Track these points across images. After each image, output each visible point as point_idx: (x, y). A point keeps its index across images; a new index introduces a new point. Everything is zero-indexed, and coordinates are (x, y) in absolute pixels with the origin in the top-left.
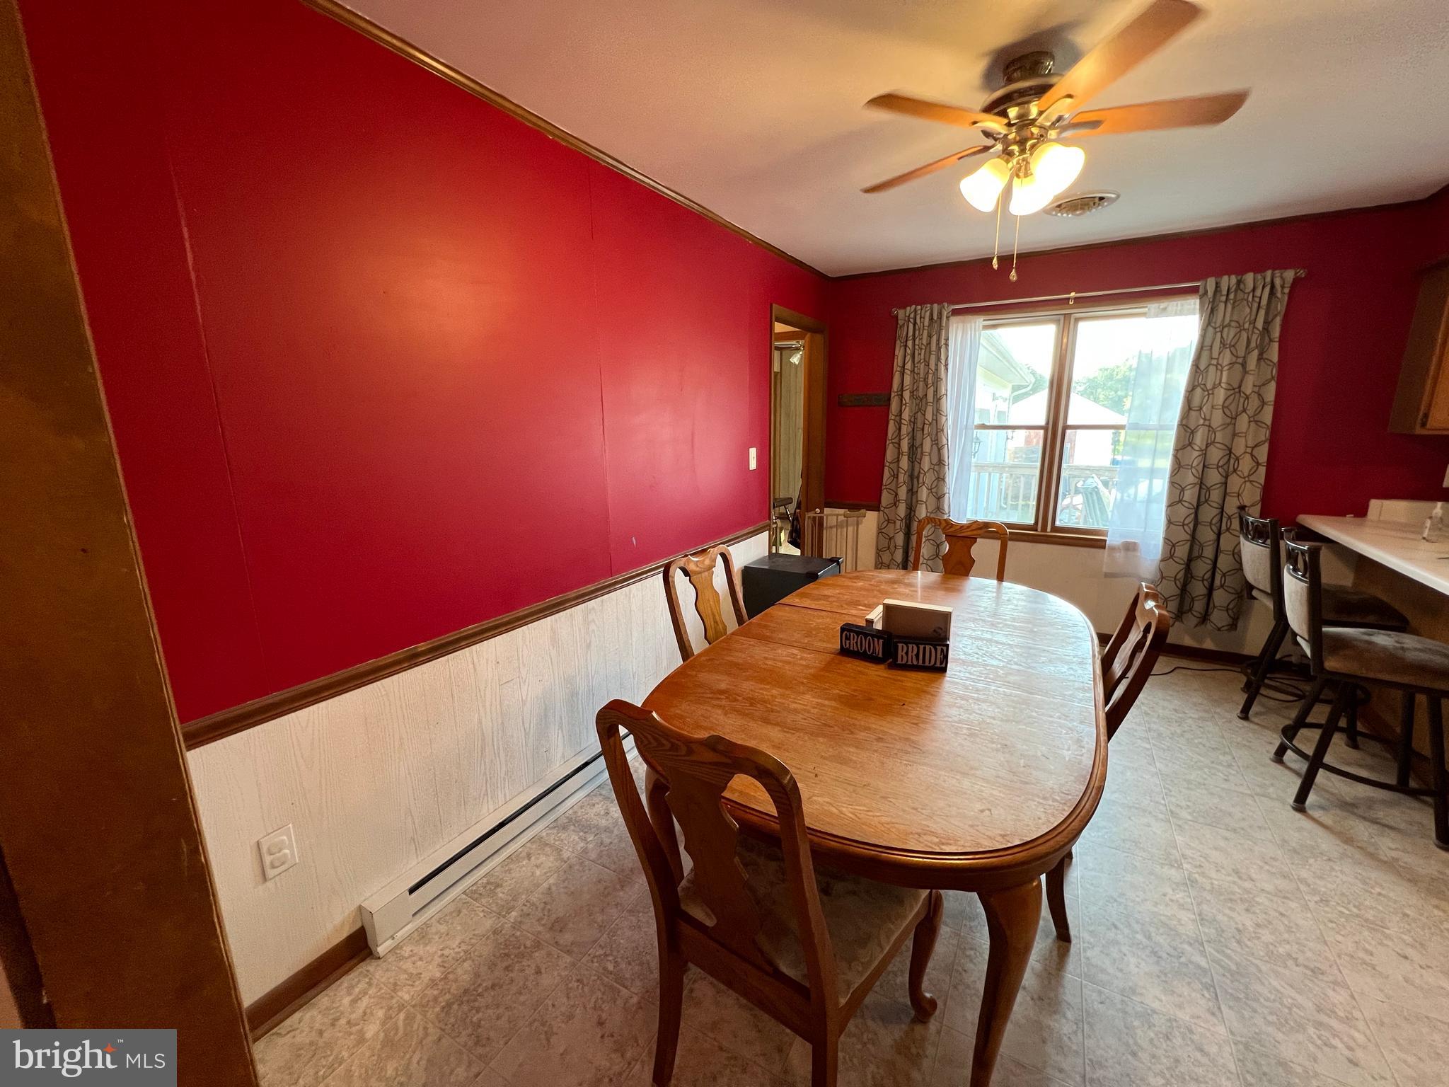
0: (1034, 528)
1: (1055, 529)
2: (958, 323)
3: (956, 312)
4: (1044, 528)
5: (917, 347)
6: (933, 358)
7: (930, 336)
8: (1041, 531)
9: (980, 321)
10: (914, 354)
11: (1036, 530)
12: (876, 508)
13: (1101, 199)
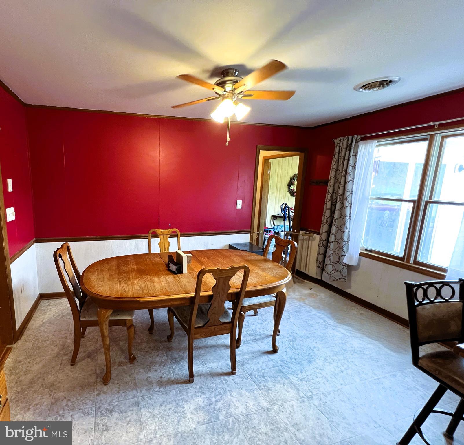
0: (402, 259)
1: (416, 262)
2: (363, 144)
3: (363, 139)
4: (408, 261)
5: (340, 157)
6: (346, 163)
7: (346, 152)
8: (406, 262)
9: (375, 142)
10: (338, 161)
11: (404, 261)
12: (318, 233)
13: (391, 81)
